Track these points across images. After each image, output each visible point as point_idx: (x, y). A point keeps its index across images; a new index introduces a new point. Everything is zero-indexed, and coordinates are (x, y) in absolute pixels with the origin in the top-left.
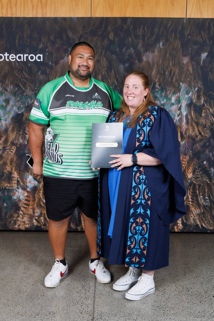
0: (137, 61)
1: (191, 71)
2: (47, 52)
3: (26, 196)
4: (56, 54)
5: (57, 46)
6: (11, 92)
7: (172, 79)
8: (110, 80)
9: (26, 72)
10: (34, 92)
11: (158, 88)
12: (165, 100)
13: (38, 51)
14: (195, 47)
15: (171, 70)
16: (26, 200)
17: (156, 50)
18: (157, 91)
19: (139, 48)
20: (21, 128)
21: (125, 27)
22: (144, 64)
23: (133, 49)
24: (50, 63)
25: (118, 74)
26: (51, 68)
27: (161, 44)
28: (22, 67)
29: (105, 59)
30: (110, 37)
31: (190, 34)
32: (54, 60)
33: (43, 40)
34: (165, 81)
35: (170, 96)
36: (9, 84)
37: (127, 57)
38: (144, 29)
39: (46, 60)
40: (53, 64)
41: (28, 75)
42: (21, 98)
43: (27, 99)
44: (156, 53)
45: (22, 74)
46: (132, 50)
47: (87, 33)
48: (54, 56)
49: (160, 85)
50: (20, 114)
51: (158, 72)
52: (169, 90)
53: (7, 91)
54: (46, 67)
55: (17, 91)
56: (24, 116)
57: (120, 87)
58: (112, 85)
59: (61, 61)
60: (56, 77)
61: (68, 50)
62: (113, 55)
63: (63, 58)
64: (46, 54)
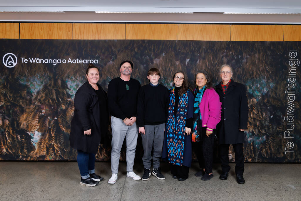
0: (150, 63)
1: (181, 69)
2: (100, 58)
5: (106, 55)
6: (80, 80)
7: (170, 73)
11: (162, 78)
12: (167, 85)
13: (95, 58)
14: (183, 56)
15: (170, 69)
17: (161, 57)
18: (162, 80)
19: (152, 56)
21: (144, 45)
22: (155, 65)
24: (102, 65)
25: (140, 71)
26: (102, 67)
27: (164, 54)
30: (136, 50)
31: (179, 49)
32: (104, 63)
33: (98, 51)
34: (166, 74)
35: (169, 82)
36: (79, 76)
37: (145, 61)
38: (154, 46)
39: (100, 63)
40: (104, 65)
44: (161, 59)
46: (148, 57)
47: (122, 48)
48: (104, 60)
49: (163, 76)
51: (162, 69)
52: (169, 79)
53: (77, 80)
57: (141, 77)
58: (137, 76)
59: (108, 64)
60: (105, 72)
61: (112, 57)
62: (137, 60)
63: (109, 62)
64: (100, 60)
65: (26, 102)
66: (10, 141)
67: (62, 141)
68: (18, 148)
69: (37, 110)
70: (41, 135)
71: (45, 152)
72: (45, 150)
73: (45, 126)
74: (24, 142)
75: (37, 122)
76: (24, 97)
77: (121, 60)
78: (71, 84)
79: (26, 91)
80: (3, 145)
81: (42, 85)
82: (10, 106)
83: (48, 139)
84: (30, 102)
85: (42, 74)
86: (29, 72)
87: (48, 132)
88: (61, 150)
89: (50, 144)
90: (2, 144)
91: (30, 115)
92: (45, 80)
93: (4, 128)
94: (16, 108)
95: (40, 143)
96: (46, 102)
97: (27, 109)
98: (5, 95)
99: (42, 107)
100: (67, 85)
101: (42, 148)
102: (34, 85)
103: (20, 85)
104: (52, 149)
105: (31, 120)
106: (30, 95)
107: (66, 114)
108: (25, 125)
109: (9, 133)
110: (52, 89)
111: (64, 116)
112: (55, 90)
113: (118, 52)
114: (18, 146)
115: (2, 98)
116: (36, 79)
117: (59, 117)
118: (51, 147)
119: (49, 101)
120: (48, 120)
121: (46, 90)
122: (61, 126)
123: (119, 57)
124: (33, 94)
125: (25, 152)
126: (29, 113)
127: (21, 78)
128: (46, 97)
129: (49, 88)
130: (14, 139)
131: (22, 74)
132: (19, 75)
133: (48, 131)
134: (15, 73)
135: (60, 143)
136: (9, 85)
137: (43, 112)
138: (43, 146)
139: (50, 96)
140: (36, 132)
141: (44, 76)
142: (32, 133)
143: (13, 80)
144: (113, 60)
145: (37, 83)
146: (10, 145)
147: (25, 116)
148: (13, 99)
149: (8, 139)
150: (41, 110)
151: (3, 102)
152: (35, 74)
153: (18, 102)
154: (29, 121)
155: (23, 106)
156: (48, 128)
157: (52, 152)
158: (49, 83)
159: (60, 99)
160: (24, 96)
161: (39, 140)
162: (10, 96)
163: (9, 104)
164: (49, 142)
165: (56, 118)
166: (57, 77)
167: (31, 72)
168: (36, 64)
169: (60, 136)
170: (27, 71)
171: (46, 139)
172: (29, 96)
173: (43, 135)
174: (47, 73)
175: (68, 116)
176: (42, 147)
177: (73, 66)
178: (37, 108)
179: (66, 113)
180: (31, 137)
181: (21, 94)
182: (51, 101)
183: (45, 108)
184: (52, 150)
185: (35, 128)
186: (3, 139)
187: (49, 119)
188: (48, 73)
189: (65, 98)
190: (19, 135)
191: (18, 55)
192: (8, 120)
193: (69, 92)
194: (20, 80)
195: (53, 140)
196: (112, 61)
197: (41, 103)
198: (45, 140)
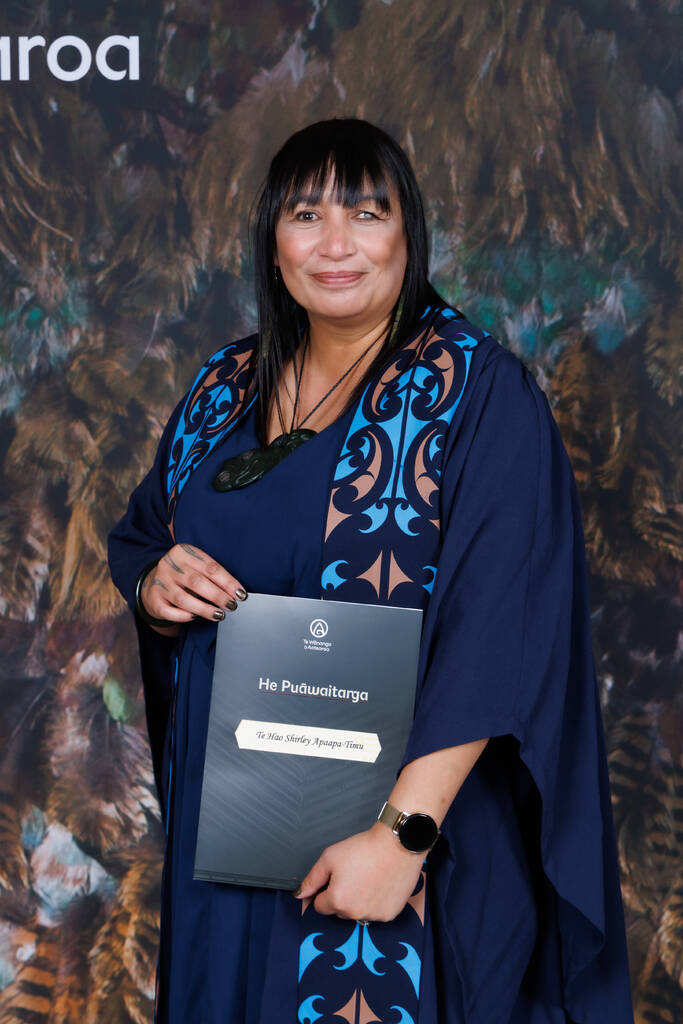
2: (172, 18)
3: (27, 964)
8: (582, 199)
9: (29, 149)
10: (81, 283)
13: (110, 15)
16: (29, 988)
24: (190, 94)
25: (635, 158)
28: (7, 121)
29: (546, 62)
32: (215, 70)
39: (162, 73)
40: (209, 99)
41: (45, 172)
43: (35, 326)
48: (214, 43)
54: (162, 120)
56: (17, 441)
57: (645, 239)
58: (594, 229)
59: (264, 81)
60: (227, 182)
61: (308, 7)
62: (599, 37)
63: (272, 60)
64: (164, 38)
77: (408, 33)
144: (320, 43)
196: (305, 46)
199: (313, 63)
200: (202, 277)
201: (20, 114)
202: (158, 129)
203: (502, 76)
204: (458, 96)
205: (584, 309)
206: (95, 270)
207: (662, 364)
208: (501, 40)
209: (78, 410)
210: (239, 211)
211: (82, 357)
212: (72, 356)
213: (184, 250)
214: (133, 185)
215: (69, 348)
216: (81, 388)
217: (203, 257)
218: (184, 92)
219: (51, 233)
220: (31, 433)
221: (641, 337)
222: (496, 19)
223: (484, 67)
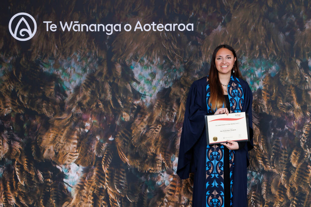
0: (299, 29)
2: (199, 21)
3: (171, 181)
4: (208, 23)
5: (210, 14)
6: (158, 65)
8: (269, 51)
9: (175, 42)
10: (183, 65)
13: (189, 20)
16: (172, 185)
19: (301, 15)
20: (168, 104)
22: (307, 32)
23: (295, 16)
24: (202, 33)
25: (278, 44)
26: (203, 38)
28: (171, 38)
29: (262, 28)
30: (269, 4)
32: (206, 29)
33: (194, 8)
36: (156, 56)
37: (287, 25)
39: (197, 29)
40: (205, 34)
41: (177, 46)
42: (169, 71)
43: (175, 72)
45: (170, 44)
48: (206, 25)
50: (167, 88)
53: (153, 63)
54: (197, 37)
55: (165, 63)
56: (172, 91)
57: (280, 57)
58: (271, 56)
59: (214, 31)
60: (208, 48)
61: (222, 19)
62: (271, 24)
63: (216, 27)
64: (198, 23)
65: (54, 109)
66: (23, 183)
67: (122, 183)
68: (39, 196)
69: (76, 124)
70: (82, 172)
71: (91, 205)
72: (90, 199)
73: (90, 154)
74: (50, 185)
75: (75, 146)
76: (50, 97)
77: (239, 23)
78: (142, 71)
79: (53, 87)
80: (10, 192)
81: (85, 74)
82: (24, 115)
83: (96, 179)
84: (62, 108)
85: (84, 53)
86: (60, 49)
87: (97, 164)
88: (120, 200)
89: (101, 188)
90: (9, 189)
91: (60, 132)
92: (91, 65)
93: (12, 158)
94: (35, 119)
95: (81, 187)
96: (92, 107)
97: (56, 121)
98: (14, 95)
99: (84, 116)
100: (133, 74)
101: (85, 197)
102: (69, 75)
103: (43, 74)
104: (103, 197)
105: (64, 143)
106: (61, 95)
107: (131, 131)
108: (52, 153)
109: (20, 167)
110: (103, 82)
111: (127, 135)
112: (110, 83)
113: (234, 8)
114: (38, 191)
115: (8, 99)
116: (73, 62)
117: (118, 135)
118: (101, 193)
119: (97, 106)
120: (96, 143)
121: (91, 85)
122: (121, 154)
123: (235, 17)
124: (68, 92)
125: (51, 204)
126: (59, 129)
127: (44, 61)
128: (91, 98)
129: (99, 79)
130: (32, 178)
131: (45, 53)
132: (40, 55)
133: (95, 163)
134: (32, 51)
135: (120, 187)
136: (21, 75)
137: (87, 126)
138: (87, 193)
139: (100, 96)
140: (74, 166)
141: (89, 57)
142: (66, 168)
143: (29, 65)
144: (224, 25)
145: (74, 70)
146: (24, 191)
147: (52, 135)
148: (28, 102)
149: (19, 180)
150: (82, 123)
151: (10, 108)
152: (70, 54)
153: (39, 107)
154: (60, 145)
155: (48, 115)
156: (97, 157)
157: (104, 204)
158: (99, 71)
159: (120, 102)
160: (50, 95)
161: (79, 181)
162: (23, 97)
163: (21, 111)
164: (99, 185)
165: (111, 139)
166: (113, 59)
167: (64, 50)
168: (73, 33)
169: (118, 173)
170: (56, 46)
171: (92, 178)
172: (59, 95)
173: (87, 171)
174: (93, 51)
175: (135, 135)
176: (85, 195)
177: (144, 37)
178: (75, 119)
179: (132, 128)
180: (62, 176)
181: (44, 93)
182: (101, 106)
183: (90, 119)
184: (104, 200)
185: (71, 157)
186: (11, 178)
187: (99, 139)
188: (95, 50)
189: (129, 99)
190: (41, 171)
191: (37, 16)
192: (18, 141)
193: (138, 88)
194: (42, 65)
195: (106, 180)
196: (221, 25)
197: (82, 109)
198: (91, 181)
199: (223, 28)
200: (203, 64)
201: (173, 36)
202: (196, 39)
203: (255, 30)
204: (247, 33)
205: (269, 69)
206: (185, 63)
207: (282, 79)
208: (255, 24)
209: (182, 86)
210: (210, 52)
211: (183, 77)
212: (181, 77)
213: (200, 59)
214: (192, 48)
215: (180, 76)
216: (183, 83)
217: (204, 60)
218: (201, 33)
219: (178, 56)
220: (174, 90)
221: (279, 74)
222: (254, 21)
223: (252, 28)
